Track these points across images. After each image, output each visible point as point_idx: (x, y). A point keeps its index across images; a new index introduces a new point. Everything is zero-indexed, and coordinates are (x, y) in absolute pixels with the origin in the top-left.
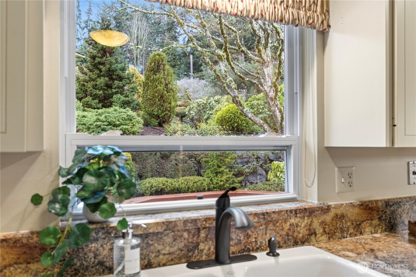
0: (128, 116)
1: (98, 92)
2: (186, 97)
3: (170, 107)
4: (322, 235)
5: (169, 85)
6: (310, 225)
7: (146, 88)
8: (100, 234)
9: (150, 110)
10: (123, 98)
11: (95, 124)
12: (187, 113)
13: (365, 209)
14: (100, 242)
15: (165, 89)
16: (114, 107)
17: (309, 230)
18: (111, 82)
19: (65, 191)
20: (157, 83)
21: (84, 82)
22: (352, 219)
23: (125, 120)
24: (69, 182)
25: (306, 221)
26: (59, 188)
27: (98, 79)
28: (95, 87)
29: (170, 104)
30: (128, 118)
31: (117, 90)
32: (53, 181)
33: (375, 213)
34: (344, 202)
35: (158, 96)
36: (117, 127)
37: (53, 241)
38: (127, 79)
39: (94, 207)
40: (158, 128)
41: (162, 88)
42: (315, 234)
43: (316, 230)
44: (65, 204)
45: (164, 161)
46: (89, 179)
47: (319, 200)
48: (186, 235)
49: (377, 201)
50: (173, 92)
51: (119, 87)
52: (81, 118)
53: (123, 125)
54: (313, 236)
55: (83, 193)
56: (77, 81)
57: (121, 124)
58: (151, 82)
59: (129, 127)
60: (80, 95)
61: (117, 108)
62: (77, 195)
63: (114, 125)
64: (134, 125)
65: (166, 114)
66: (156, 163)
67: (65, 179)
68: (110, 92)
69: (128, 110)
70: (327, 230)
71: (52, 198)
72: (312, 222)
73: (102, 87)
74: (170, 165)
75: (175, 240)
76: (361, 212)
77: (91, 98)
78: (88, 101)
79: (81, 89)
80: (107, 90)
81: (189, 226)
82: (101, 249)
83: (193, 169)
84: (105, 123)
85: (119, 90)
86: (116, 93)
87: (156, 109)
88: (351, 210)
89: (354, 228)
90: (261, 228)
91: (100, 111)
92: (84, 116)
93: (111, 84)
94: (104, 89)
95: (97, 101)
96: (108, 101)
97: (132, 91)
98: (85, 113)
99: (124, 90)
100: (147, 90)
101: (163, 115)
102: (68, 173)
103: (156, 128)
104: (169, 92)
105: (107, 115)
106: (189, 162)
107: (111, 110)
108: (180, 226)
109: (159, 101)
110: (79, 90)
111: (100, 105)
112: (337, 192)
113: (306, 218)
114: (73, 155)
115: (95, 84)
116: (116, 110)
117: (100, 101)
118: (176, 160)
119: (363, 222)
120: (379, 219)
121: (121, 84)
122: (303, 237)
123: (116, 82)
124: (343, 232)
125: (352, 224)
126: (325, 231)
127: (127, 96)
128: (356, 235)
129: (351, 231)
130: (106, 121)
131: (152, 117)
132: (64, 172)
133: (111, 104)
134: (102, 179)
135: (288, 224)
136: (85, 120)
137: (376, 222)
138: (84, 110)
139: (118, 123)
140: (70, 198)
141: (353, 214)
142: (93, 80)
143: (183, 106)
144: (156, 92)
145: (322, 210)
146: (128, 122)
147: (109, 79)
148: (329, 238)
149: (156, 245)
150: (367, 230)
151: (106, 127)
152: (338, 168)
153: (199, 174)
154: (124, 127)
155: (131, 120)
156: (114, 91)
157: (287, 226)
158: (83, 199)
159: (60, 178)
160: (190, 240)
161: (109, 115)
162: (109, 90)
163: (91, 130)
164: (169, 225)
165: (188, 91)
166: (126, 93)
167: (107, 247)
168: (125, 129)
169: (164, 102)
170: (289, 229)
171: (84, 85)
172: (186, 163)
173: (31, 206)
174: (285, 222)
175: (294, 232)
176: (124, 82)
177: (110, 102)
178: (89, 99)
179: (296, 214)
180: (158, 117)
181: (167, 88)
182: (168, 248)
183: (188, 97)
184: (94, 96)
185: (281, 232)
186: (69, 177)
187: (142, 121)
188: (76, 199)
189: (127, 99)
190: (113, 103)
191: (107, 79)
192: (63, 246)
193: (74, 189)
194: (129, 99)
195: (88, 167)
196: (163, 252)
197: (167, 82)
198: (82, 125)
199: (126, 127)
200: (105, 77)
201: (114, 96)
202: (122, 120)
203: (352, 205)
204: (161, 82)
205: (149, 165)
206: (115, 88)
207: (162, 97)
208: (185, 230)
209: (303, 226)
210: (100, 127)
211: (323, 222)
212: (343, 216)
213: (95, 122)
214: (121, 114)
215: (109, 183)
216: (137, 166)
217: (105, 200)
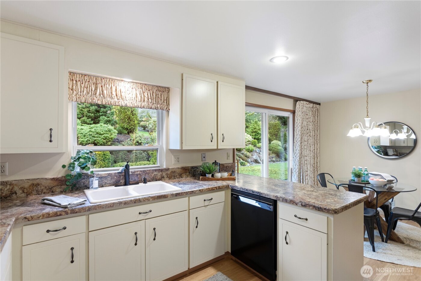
0: (108, 129)
1: (91, 115)
2: (148, 116)
3: (134, 124)
4: (166, 178)
5: (134, 112)
6: (162, 175)
7: (120, 113)
8: (85, 177)
9: (122, 125)
10: (106, 118)
11: (88, 133)
12: (147, 126)
13: (184, 169)
14: (85, 179)
15: (131, 114)
16: (100, 124)
17: (162, 176)
18: (99, 109)
19: (74, 164)
20: (126, 110)
21: (82, 108)
22: (178, 172)
23: (106, 131)
24: (75, 161)
25: (160, 173)
26: (72, 163)
27: (91, 107)
28: (89, 111)
29: (134, 122)
30: (108, 130)
31: (102, 113)
32: (69, 161)
33: (187, 171)
34: (175, 167)
35: (127, 117)
36: (101, 135)
37: (70, 178)
38: (109, 107)
39: (83, 168)
40: (127, 135)
41: (129, 113)
42: (164, 177)
43: (164, 176)
44: (74, 168)
45: (129, 153)
46: (81, 160)
47: (166, 166)
48: (115, 177)
49: (188, 167)
50: (136, 115)
51: (104, 112)
52: (80, 130)
53: (105, 134)
54: (163, 178)
55: (80, 164)
56: (78, 108)
57: (104, 134)
58: (123, 110)
59: (109, 135)
60: (79, 116)
61: (102, 124)
62: (77, 165)
63: (100, 134)
64: (112, 134)
65: (132, 128)
66: (124, 155)
67: (73, 160)
68: (98, 115)
69: (108, 126)
70: (168, 176)
71: (69, 166)
72: (163, 174)
73: (93, 111)
74: (132, 156)
75: (111, 179)
76: (181, 170)
77: (86, 118)
78: (85, 120)
79: (80, 112)
80: (96, 113)
81: (117, 174)
82: (86, 182)
83: (145, 158)
84: (94, 133)
85: (104, 114)
86: (102, 115)
87: (126, 125)
88: (178, 170)
89: (179, 176)
90: (143, 175)
91: (92, 126)
92: (82, 129)
93: (99, 110)
94: (95, 113)
95: (90, 120)
96: (97, 120)
97: (112, 115)
98: (83, 127)
99: (107, 113)
100: (121, 114)
101: (130, 128)
102: (75, 158)
103: (126, 135)
104: (134, 116)
105: (96, 128)
106: (143, 154)
107: (98, 125)
108: (113, 175)
109: (128, 120)
110: (79, 113)
111: (92, 122)
112: (173, 164)
113: (160, 172)
114: (76, 153)
115: (89, 110)
116: (101, 126)
117: (92, 120)
118: (136, 153)
119: (182, 174)
120: (189, 173)
121: (105, 110)
122: (159, 178)
123: (102, 109)
124: (175, 177)
125: (178, 174)
126: (168, 177)
127: (108, 117)
128: (180, 178)
129: (178, 176)
130: (95, 132)
131: (124, 129)
132: (73, 158)
133: (99, 121)
134: (86, 160)
135: (153, 174)
136: (82, 131)
137: (188, 174)
138: (82, 125)
139: (102, 133)
140: (75, 166)
141: (178, 171)
142: (88, 108)
143: (146, 121)
144: (126, 116)
145: (166, 170)
146: (108, 132)
147: (98, 107)
148: (169, 179)
149: (105, 180)
150: (184, 176)
151: (95, 135)
152: (174, 156)
153: (148, 160)
154: (106, 135)
155: (110, 131)
156: (101, 114)
157: (153, 175)
158: (80, 166)
159: (72, 160)
160: (117, 179)
161: (97, 128)
162: (98, 113)
163: (86, 137)
164: (109, 174)
165: (149, 112)
166: (108, 116)
167: (88, 181)
168: (106, 136)
169: (130, 121)
170: (154, 176)
171: (82, 110)
172: (141, 154)
173: (62, 168)
174: (152, 174)
175: (156, 177)
176: (107, 109)
177: (98, 120)
178: (85, 118)
179: (156, 171)
180: (127, 129)
181: (132, 114)
182: (109, 182)
183: (149, 116)
184: (88, 116)
185: (151, 177)
186: (75, 160)
187: (117, 132)
188: (77, 166)
189: (108, 119)
190: (100, 121)
191: (96, 107)
192: (73, 179)
193: (76, 163)
194: (110, 119)
195: (81, 157)
196: (107, 183)
197: (132, 110)
198: (80, 134)
199: (107, 135)
200: (95, 106)
201: (101, 117)
202: (105, 131)
203: (178, 168)
204: (129, 110)
205: (120, 156)
206: (101, 113)
207: (129, 118)
208: (115, 176)
209: (159, 175)
210: (91, 135)
211: (166, 174)
212: (174, 172)
213: (88, 132)
214: (104, 128)
215: (88, 161)
216: (113, 156)
217: (86, 166)
